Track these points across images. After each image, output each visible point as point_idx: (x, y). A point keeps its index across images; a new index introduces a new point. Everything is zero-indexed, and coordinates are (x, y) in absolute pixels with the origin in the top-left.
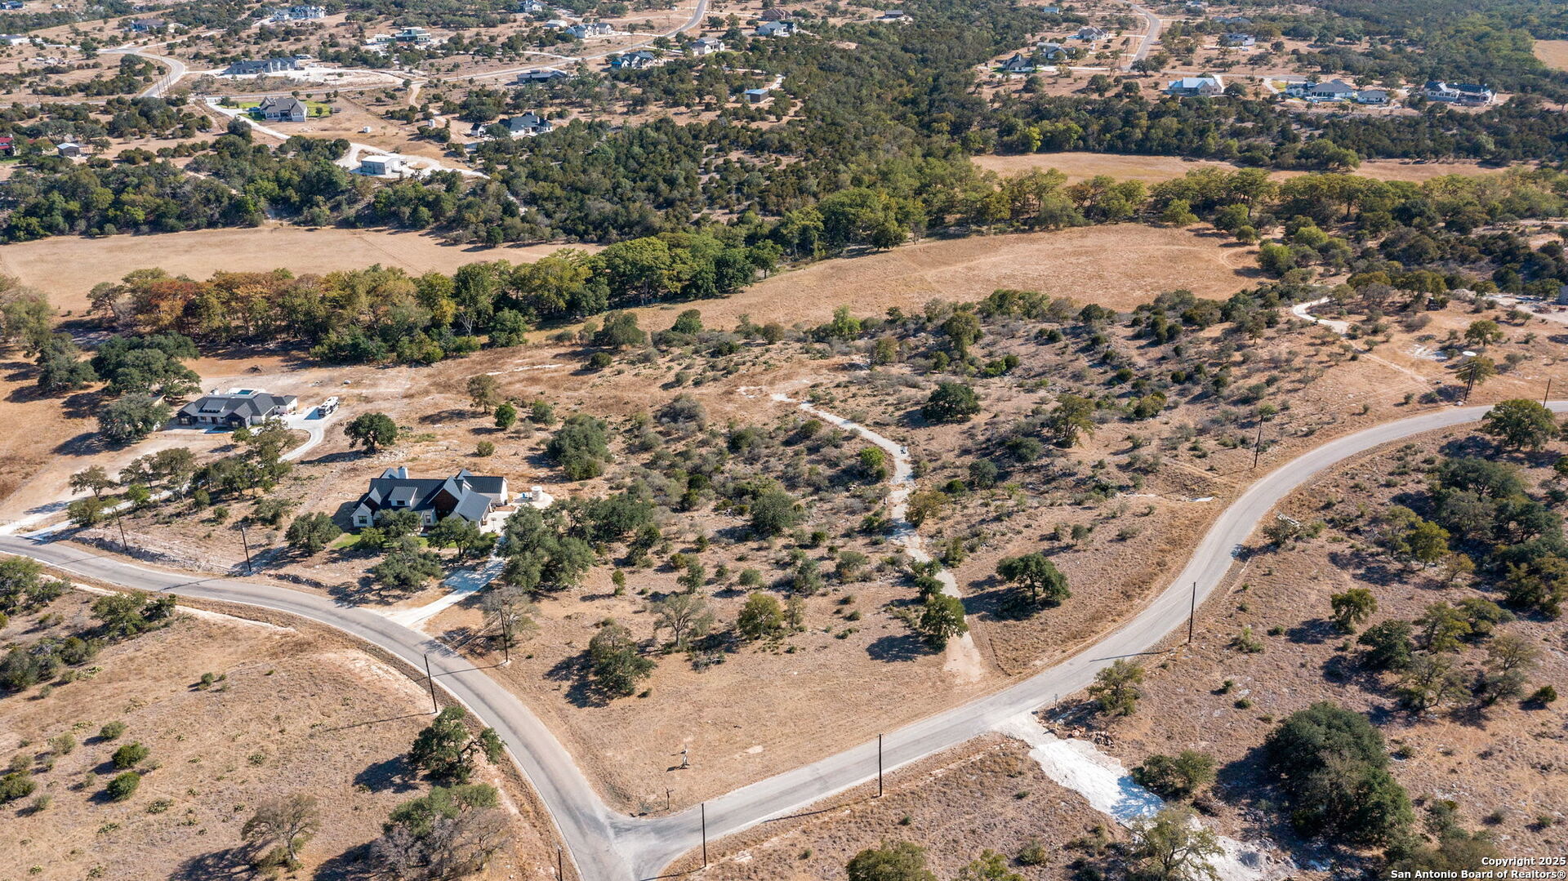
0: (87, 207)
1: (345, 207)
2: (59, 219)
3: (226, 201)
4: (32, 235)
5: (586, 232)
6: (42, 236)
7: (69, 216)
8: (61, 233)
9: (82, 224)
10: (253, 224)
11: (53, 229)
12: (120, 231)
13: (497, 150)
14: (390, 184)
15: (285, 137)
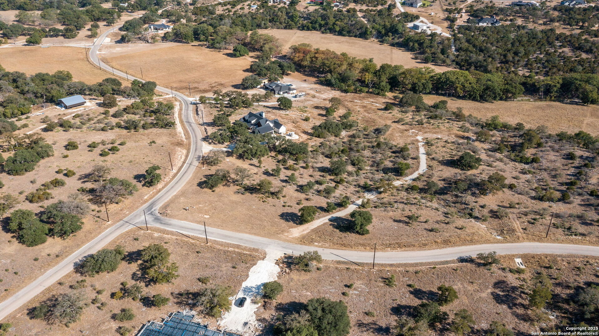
0: (327, 24)
1: (396, 39)
2: (317, 26)
3: (364, 29)
4: (308, 29)
5: (463, 66)
6: (311, 30)
7: (320, 26)
8: (317, 30)
9: (323, 29)
10: (366, 39)
11: (315, 29)
12: (331, 32)
13: (466, 29)
14: (417, 33)
15: (403, 11)
